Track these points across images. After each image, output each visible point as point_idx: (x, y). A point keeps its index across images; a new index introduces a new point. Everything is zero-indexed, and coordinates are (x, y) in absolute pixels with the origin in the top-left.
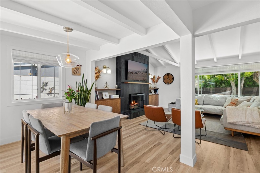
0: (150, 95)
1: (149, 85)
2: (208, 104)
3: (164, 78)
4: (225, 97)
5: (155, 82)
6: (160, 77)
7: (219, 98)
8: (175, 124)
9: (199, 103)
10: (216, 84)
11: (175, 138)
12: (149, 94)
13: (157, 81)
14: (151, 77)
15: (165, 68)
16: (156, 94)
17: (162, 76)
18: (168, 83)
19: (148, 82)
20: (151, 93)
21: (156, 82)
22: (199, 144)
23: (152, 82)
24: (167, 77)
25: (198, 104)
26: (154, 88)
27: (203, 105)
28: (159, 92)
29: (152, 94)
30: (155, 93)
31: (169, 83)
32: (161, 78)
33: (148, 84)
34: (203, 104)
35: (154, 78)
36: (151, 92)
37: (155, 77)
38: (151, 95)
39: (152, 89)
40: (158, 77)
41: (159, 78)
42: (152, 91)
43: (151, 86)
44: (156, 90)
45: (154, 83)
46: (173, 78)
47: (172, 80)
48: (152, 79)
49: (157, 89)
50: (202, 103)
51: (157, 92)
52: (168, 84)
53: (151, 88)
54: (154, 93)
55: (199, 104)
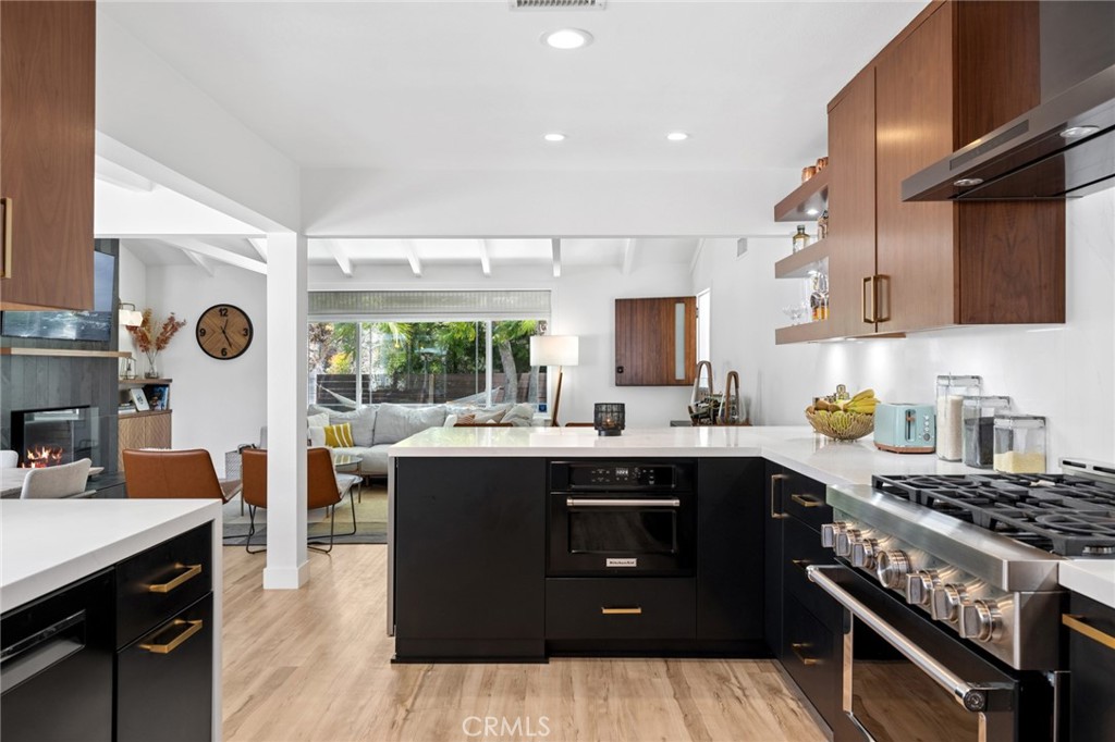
0: (124, 417)
1: (122, 363)
2: (387, 440)
3: (201, 326)
4: (443, 410)
5: (153, 348)
6: (179, 319)
7: (425, 415)
8: (252, 507)
9: (358, 439)
10: (455, 355)
11: (253, 553)
12: (120, 412)
13: (161, 343)
14: (129, 318)
15: (211, 276)
16: (159, 408)
17: (190, 316)
18: (224, 351)
19: (117, 350)
20: (132, 402)
21: (159, 348)
22: (327, 552)
23: (135, 345)
24: (216, 322)
25: (355, 445)
26: (148, 376)
27: (373, 445)
28: (175, 397)
29: (134, 411)
30: (152, 407)
31: (229, 355)
32: (183, 324)
33: (117, 359)
34: (370, 441)
35: (145, 322)
36: (125, 397)
37: (152, 317)
38: (131, 416)
39: (137, 386)
40: (172, 319)
41: (173, 326)
42: (137, 395)
43: (129, 369)
44: (155, 390)
45: (146, 349)
46: (247, 327)
47: (243, 341)
48: (131, 329)
49: (166, 385)
50: (367, 437)
51: (160, 398)
52: (224, 355)
53: (126, 377)
54: (143, 406)
55: (356, 443)
